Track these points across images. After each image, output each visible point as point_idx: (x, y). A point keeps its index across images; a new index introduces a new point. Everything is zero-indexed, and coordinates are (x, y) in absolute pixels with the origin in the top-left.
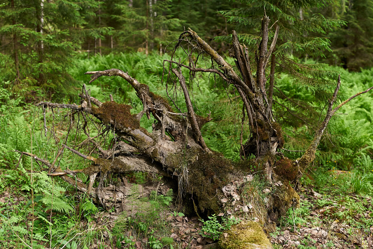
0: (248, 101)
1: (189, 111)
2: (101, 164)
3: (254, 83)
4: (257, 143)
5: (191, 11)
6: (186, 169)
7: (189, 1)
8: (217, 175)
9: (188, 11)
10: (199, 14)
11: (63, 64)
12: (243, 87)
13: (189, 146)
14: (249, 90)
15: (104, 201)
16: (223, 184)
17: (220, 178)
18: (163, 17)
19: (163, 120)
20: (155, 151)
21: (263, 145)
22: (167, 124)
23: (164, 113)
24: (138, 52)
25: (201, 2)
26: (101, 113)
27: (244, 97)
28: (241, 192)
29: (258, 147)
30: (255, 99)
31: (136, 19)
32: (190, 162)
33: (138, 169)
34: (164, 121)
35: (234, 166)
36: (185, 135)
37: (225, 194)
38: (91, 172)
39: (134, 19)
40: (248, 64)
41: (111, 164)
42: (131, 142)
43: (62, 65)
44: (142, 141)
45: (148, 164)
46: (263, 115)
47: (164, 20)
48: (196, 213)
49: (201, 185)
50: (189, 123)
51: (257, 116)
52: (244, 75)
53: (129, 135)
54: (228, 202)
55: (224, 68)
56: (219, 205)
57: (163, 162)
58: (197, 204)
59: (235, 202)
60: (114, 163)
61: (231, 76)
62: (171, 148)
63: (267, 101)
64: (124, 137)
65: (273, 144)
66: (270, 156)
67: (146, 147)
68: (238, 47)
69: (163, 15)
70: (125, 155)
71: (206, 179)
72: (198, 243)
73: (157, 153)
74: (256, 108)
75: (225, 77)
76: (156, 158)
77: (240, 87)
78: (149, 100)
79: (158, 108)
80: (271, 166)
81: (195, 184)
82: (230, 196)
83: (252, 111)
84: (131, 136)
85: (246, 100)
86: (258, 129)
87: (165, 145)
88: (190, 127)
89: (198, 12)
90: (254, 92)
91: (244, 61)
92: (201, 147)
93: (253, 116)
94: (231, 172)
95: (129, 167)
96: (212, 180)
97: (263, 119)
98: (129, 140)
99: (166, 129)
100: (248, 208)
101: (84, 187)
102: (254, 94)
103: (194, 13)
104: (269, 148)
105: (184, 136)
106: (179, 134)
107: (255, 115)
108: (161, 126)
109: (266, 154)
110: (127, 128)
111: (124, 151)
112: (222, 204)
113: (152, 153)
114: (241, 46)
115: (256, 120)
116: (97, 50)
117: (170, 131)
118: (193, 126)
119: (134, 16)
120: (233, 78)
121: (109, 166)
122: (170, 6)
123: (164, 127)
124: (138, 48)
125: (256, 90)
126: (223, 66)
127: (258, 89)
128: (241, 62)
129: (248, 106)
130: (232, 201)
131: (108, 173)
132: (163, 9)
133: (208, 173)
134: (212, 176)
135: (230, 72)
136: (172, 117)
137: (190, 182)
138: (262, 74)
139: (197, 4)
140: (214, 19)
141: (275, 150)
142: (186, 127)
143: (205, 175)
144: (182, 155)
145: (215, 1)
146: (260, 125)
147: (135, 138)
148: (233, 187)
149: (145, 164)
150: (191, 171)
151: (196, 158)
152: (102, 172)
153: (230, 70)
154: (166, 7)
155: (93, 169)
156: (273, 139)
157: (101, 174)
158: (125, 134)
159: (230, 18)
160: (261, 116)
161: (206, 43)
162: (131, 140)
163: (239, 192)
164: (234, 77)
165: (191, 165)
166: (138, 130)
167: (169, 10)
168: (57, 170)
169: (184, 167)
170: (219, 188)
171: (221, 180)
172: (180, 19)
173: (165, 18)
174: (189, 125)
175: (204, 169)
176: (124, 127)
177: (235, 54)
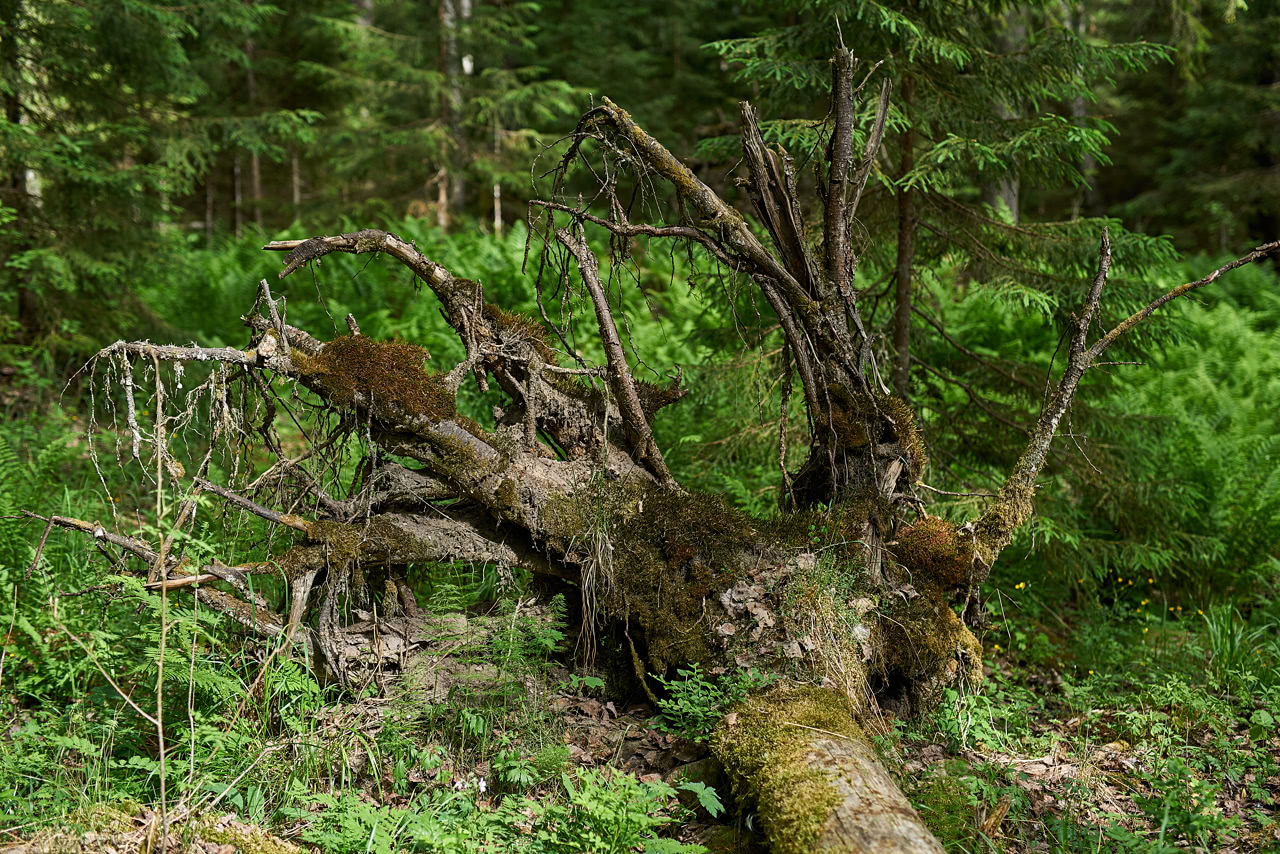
0: (797, 327)
1: (610, 359)
2: (329, 539)
3: (814, 268)
4: (832, 457)
5: (617, 49)
6: (605, 543)
7: (606, 7)
8: (703, 555)
9: (602, 51)
10: (649, 64)
11: (126, 255)
12: (780, 281)
13: (613, 472)
14: (801, 291)
15: (343, 663)
16: (723, 584)
17: (713, 565)
18: (504, 73)
19: (529, 391)
20: (507, 488)
21: (851, 467)
22: (543, 404)
23: (533, 368)
24: (408, 218)
25: (659, 11)
26: (322, 370)
27: (785, 313)
28: (778, 603)
29: (835, 472)
30: (819, 320)
31: (400, 82)
32: (619, 518)
33: (451, 550)
34: (532, 394)
35: (760, 530)
36: (600, 438)
37: (730, 611)
38: (297, 566)
39: (392, 83)
40: (795, 207)
41: (362, 536)
42: (428, 461)
43: (122, 259)
44: (465, 457)
45: (482, 534)
46: (847, 369)
47: (511, 87)
48: (640, 681)
49: (655, 589)
50: (612, 402)
51: (830, 376)
52: (783, 243)
53: (422, 440)
54: (738, 632)
55: (716, 221)
56: (710, 646)
57: (532, 522)
58: (643, 653)
59: (759, 630)
60: (371, 533)
61: (740, 248)
62: (556, 478)
63: (860, 326)
64: (406, 446)
65: (886, 467)
66: (876, 502)
67: (477, 474)
68: (760, 155)
69: (502, 68)
70: (408, 507)
71: (671, 571)
72: (647, 765)
73: (511, 493)
74: (825, 347)
75: (724, 250)
76: (509, 509)
77: (772, 283)
78: (485, 330)
79: (513, 353)
80: (878, 535)
81: (636, 588)
82: (746, 615)
83: (812, 357)
84: (429, 441)
85: (791, 323)
86: (834, 414)
87: (539, 472)
88: (617, 414)
89: (644, 55)
90: (815, 296)
91: (780, 201)
92: (651, 477)
93: (817, 374)
94: (749, 546)
95: (423, 546)
96: (689, 571)
97: (849, 383)
98: (421, 454)
99: (540, 421)
100: (802, 648)
101: (275, 623)
102: (818, 305)
103: (627, 57)
104: (872, 480)
105: (597, 442)
106: (581, 437)
107: (823, 368)
108: (524, 409)
109: (862, 494)
110: (416, 415)
111: (401, 494)
112: (719, 638)
113: (496, 493)
114: (768, 150)
115: (826, 387)
116: (243, 212)
117: (550, 428)
118: (625, 409)
119: (392, 70)
120: (747, 254)
121: (355, 542)
122: (533, 28)
123: (533, 412)
124: (406, 203)
125: (822, 290)
126: (714, 215)
127: (830, 287)
128: (772, 202)
129: (799, 342)
130: (752, 629)
131: (352, 567)
132: (504, 42)
133: (674, 550)
134: (690, 558)
135: (738, 233)
136: (560, 381)
137: (620, 580)
138: (841, 239)
139: (638, 21)
140: (712, 83)
141: (893, 484)
142: (601, 415)
143: (666, 558)
144: (594, 499)
145: (713, 4)
146: (841, 400)
147: (440, 445)
148: (755, 590)
149: (476, 536)
150: (622, 545)
151: (637, 507)
152: (333, 564)
153: (735, 228)
154: (516, 31)
155: (302, 558)
156: (883, 449)
157: (331, 571)
158: (409, 435)
159: (744, 66)
160: (840, 374)
161: (659, 146)
162: (430, 455)
163: (772, 600)
164: (751, 250)
165: (623, 527)
166: (451, 423)
167: (528, 43)
168: (178, 569)
169: (599, 535)
170: (710, 595)
171: (718, 572)
172: (572, 85)
173: (514, 81)
174: (611, 410)
175: (663, 540)
176: (407, 413)
177: (751, 178)
